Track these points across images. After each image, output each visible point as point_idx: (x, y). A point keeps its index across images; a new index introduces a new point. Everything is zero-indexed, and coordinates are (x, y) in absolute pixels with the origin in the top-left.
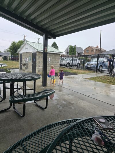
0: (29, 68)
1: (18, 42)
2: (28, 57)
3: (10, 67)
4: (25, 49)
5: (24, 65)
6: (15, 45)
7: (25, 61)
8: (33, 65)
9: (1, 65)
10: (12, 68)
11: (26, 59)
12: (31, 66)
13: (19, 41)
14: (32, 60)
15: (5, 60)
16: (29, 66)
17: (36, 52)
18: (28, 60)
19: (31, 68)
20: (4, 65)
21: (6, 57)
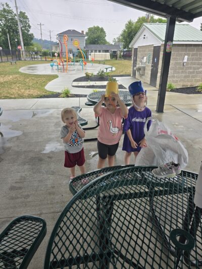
0: (145, 75)
1: (137, 21)
2: (146, 55)
3: (118, 72)
4: (143, 39)
5: (139, 69)
6: (131, 27)
7: (141, 62)
8: (152, 70)
9: (107, 69)
10: (122, 74)
11: (143, 58)
12: (150, 72)
13: (139, 19)
14: (151, 61)
15: (114, 59)
16: (146, 71)
17: (160, 45)
18: (145, 61)
19: (150, 76)
20: (110, 69)
21: (115, 53)
